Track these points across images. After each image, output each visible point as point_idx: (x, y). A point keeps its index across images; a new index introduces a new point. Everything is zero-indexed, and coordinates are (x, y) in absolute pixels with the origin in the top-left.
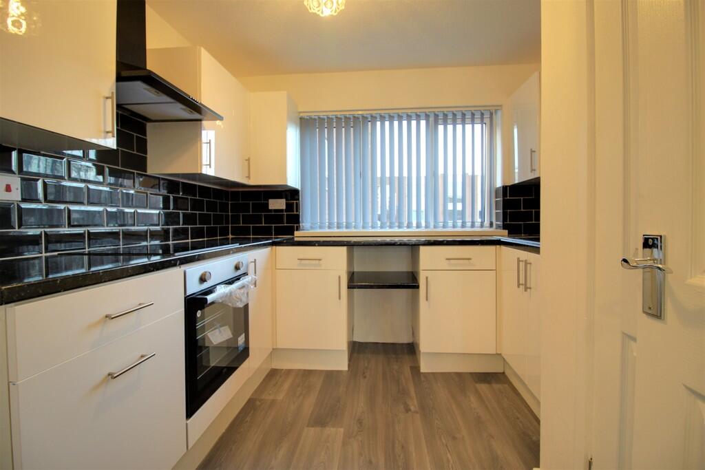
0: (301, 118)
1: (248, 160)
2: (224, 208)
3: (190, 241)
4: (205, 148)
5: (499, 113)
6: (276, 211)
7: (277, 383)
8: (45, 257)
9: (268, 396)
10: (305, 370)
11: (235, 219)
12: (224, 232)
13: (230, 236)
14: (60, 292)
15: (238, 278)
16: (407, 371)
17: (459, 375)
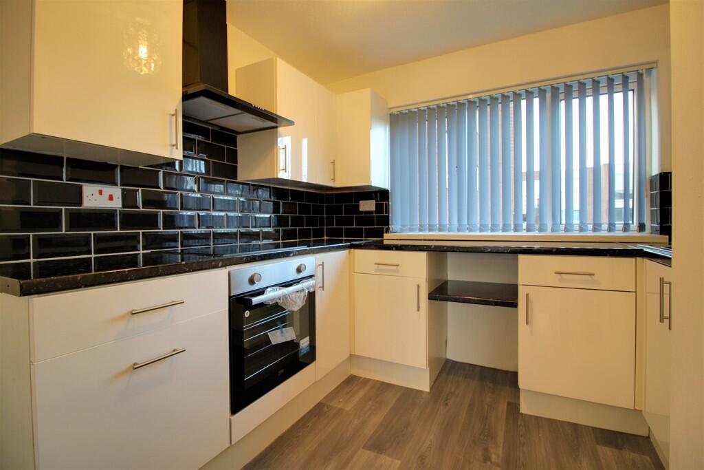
0: (390, 115)
1: (333, 162)
2: (319, 210)
3: (281, 241)
4: (282, 153)
5: (654, 72)
6: (366, 212)
7: (350, 391)
8: (143, 254)
9: (336, 404)
10: (383, 383)
11: (330, 222)
12: (319, 233)
13: (325, 238)
14: (80, 287)
15: (298, 281)
16: (502, 407)
17: (575, 426)
